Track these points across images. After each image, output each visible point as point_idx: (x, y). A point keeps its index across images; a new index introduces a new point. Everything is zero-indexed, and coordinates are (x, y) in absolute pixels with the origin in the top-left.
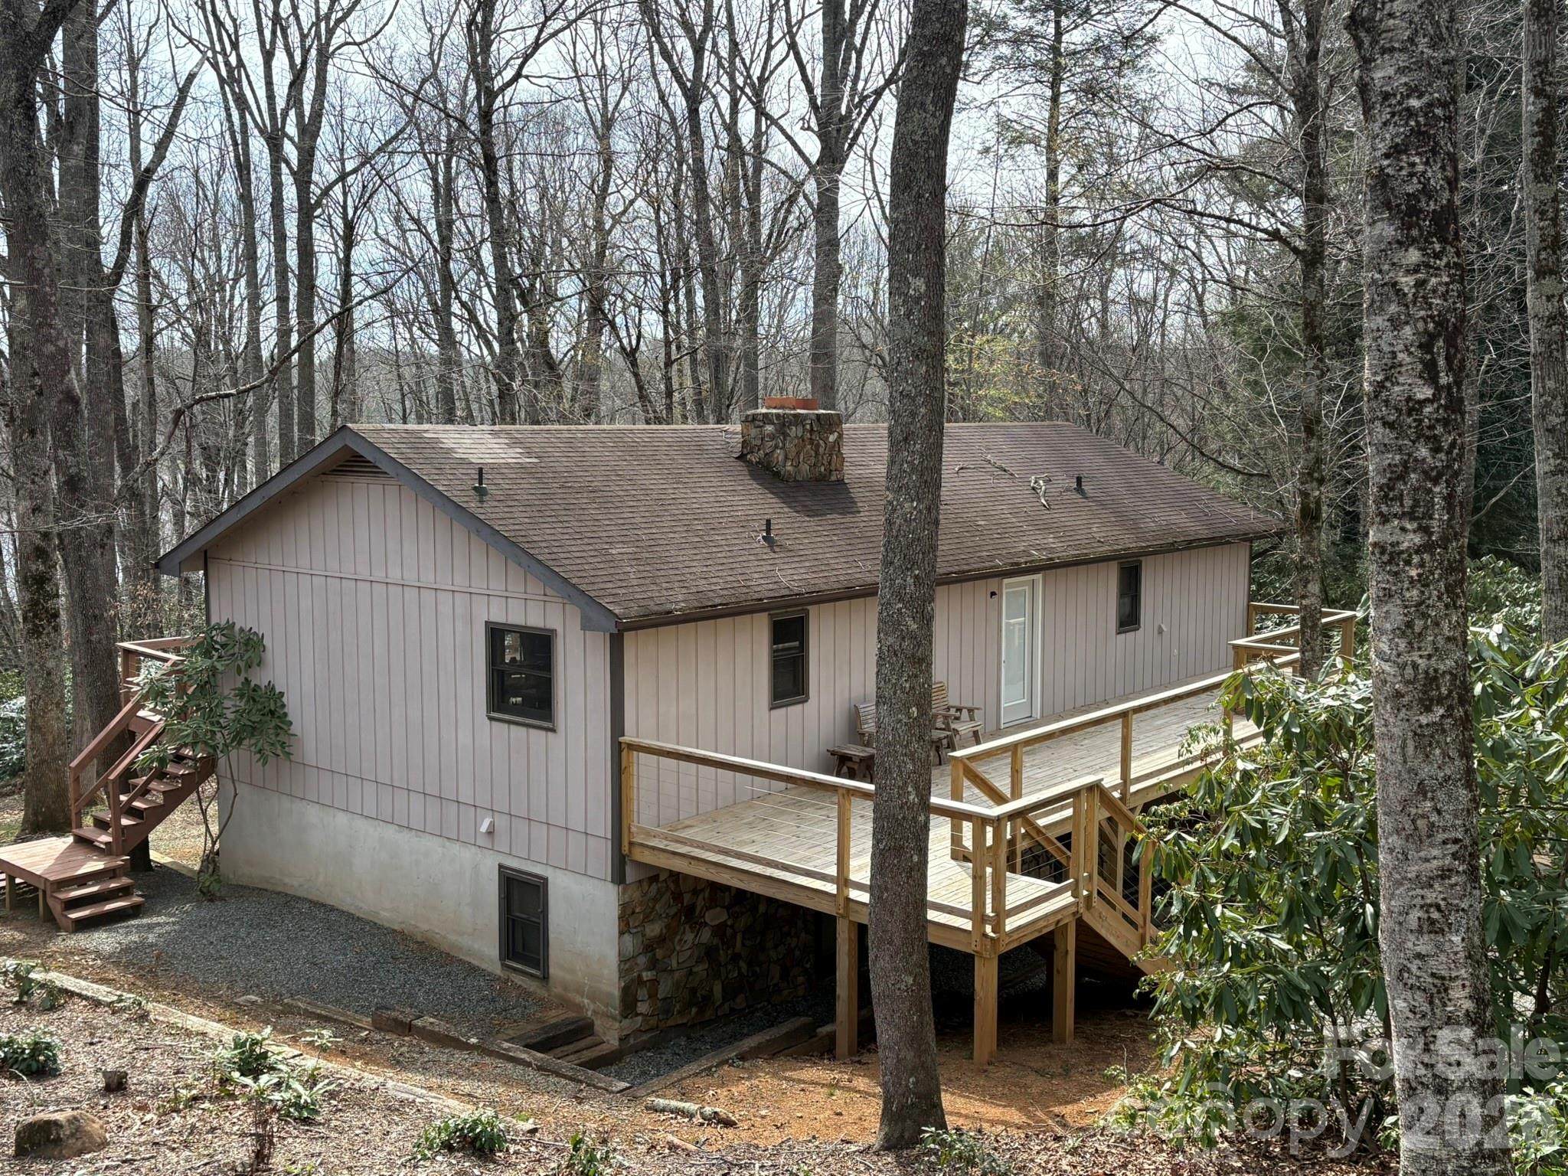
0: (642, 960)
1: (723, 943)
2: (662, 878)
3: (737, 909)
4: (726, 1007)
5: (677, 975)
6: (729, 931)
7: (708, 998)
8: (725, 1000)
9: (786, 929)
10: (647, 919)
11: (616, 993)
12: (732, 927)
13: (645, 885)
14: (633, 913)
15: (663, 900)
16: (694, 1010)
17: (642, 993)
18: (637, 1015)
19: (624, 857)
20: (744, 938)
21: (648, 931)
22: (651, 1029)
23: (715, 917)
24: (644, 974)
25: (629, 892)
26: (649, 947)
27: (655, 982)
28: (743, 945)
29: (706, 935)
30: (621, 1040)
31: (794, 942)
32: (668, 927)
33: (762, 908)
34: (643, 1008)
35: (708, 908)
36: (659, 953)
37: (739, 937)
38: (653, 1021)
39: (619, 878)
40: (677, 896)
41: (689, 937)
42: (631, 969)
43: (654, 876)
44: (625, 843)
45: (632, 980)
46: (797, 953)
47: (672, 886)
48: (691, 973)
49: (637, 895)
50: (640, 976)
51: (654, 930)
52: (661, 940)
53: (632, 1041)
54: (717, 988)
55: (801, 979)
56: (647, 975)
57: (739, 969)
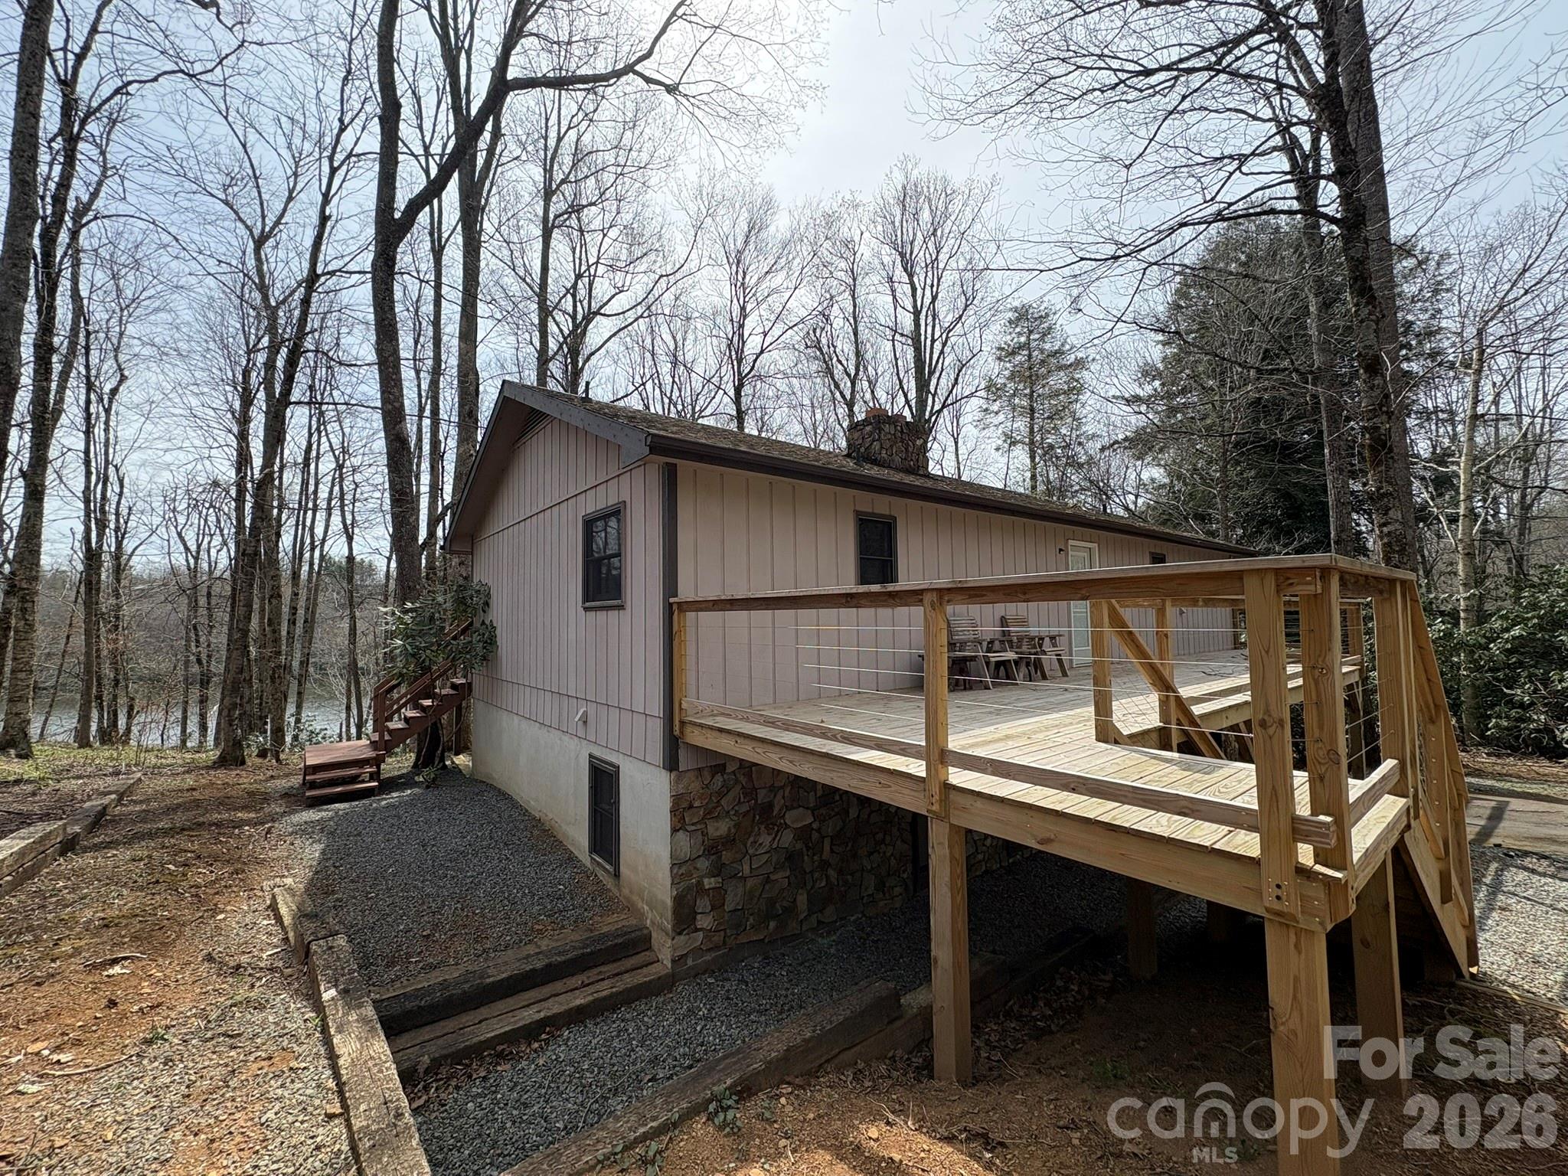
0: (703, 864)
1: (808, 849)
2: (730, 769)
3: (823, 811)
4: (813, 919)
5: (750, 883)
6: (815, 836)
7: (791, 910)
8: (811, 913)
9: (880, 836)
10: (709, 814)
11: (669, 902)
12: (819, 830)
13: (706, 774)
14: (691, 807)
15: (731, 795)
16: (772, 924)
17: (703, 904)
18: (697, 930)
19: (677, 739)
20: (832, 844)
21: (711, 830)
22: (717, 948)
23: (800, 818)
24: (706, 881)
25: (685, 781)
26: (712, 849)
27: (719, 893)
28: (832, 851)
29: (787, 839)
30: (673, 961)
31: (890, 851)
32: (737, 826)
33: (853, 813)
34: (704, 922)
35: (789, 808)
36: (726, 856)
37: (827, 842)
38: (718, 938)
39: (671, 763)
40: (750, 792)
41: (766, 840)
42: (690, 875)
43: (717, 764)
44: (677, 723)
45: (689, 888)
46: (893, 862)
47: (743, 780)
48: (768, 880)
49: (695, 786)
50: (700, 883)
51: (720, 828)
52: (729, 841)
53: (690, 962)
54: (802, 899)
55: (898, 890)
56: (709, 883)
57: (827, 877)
